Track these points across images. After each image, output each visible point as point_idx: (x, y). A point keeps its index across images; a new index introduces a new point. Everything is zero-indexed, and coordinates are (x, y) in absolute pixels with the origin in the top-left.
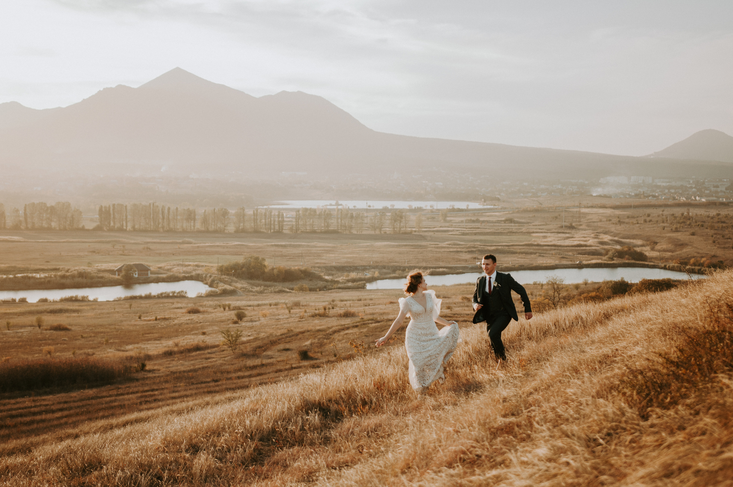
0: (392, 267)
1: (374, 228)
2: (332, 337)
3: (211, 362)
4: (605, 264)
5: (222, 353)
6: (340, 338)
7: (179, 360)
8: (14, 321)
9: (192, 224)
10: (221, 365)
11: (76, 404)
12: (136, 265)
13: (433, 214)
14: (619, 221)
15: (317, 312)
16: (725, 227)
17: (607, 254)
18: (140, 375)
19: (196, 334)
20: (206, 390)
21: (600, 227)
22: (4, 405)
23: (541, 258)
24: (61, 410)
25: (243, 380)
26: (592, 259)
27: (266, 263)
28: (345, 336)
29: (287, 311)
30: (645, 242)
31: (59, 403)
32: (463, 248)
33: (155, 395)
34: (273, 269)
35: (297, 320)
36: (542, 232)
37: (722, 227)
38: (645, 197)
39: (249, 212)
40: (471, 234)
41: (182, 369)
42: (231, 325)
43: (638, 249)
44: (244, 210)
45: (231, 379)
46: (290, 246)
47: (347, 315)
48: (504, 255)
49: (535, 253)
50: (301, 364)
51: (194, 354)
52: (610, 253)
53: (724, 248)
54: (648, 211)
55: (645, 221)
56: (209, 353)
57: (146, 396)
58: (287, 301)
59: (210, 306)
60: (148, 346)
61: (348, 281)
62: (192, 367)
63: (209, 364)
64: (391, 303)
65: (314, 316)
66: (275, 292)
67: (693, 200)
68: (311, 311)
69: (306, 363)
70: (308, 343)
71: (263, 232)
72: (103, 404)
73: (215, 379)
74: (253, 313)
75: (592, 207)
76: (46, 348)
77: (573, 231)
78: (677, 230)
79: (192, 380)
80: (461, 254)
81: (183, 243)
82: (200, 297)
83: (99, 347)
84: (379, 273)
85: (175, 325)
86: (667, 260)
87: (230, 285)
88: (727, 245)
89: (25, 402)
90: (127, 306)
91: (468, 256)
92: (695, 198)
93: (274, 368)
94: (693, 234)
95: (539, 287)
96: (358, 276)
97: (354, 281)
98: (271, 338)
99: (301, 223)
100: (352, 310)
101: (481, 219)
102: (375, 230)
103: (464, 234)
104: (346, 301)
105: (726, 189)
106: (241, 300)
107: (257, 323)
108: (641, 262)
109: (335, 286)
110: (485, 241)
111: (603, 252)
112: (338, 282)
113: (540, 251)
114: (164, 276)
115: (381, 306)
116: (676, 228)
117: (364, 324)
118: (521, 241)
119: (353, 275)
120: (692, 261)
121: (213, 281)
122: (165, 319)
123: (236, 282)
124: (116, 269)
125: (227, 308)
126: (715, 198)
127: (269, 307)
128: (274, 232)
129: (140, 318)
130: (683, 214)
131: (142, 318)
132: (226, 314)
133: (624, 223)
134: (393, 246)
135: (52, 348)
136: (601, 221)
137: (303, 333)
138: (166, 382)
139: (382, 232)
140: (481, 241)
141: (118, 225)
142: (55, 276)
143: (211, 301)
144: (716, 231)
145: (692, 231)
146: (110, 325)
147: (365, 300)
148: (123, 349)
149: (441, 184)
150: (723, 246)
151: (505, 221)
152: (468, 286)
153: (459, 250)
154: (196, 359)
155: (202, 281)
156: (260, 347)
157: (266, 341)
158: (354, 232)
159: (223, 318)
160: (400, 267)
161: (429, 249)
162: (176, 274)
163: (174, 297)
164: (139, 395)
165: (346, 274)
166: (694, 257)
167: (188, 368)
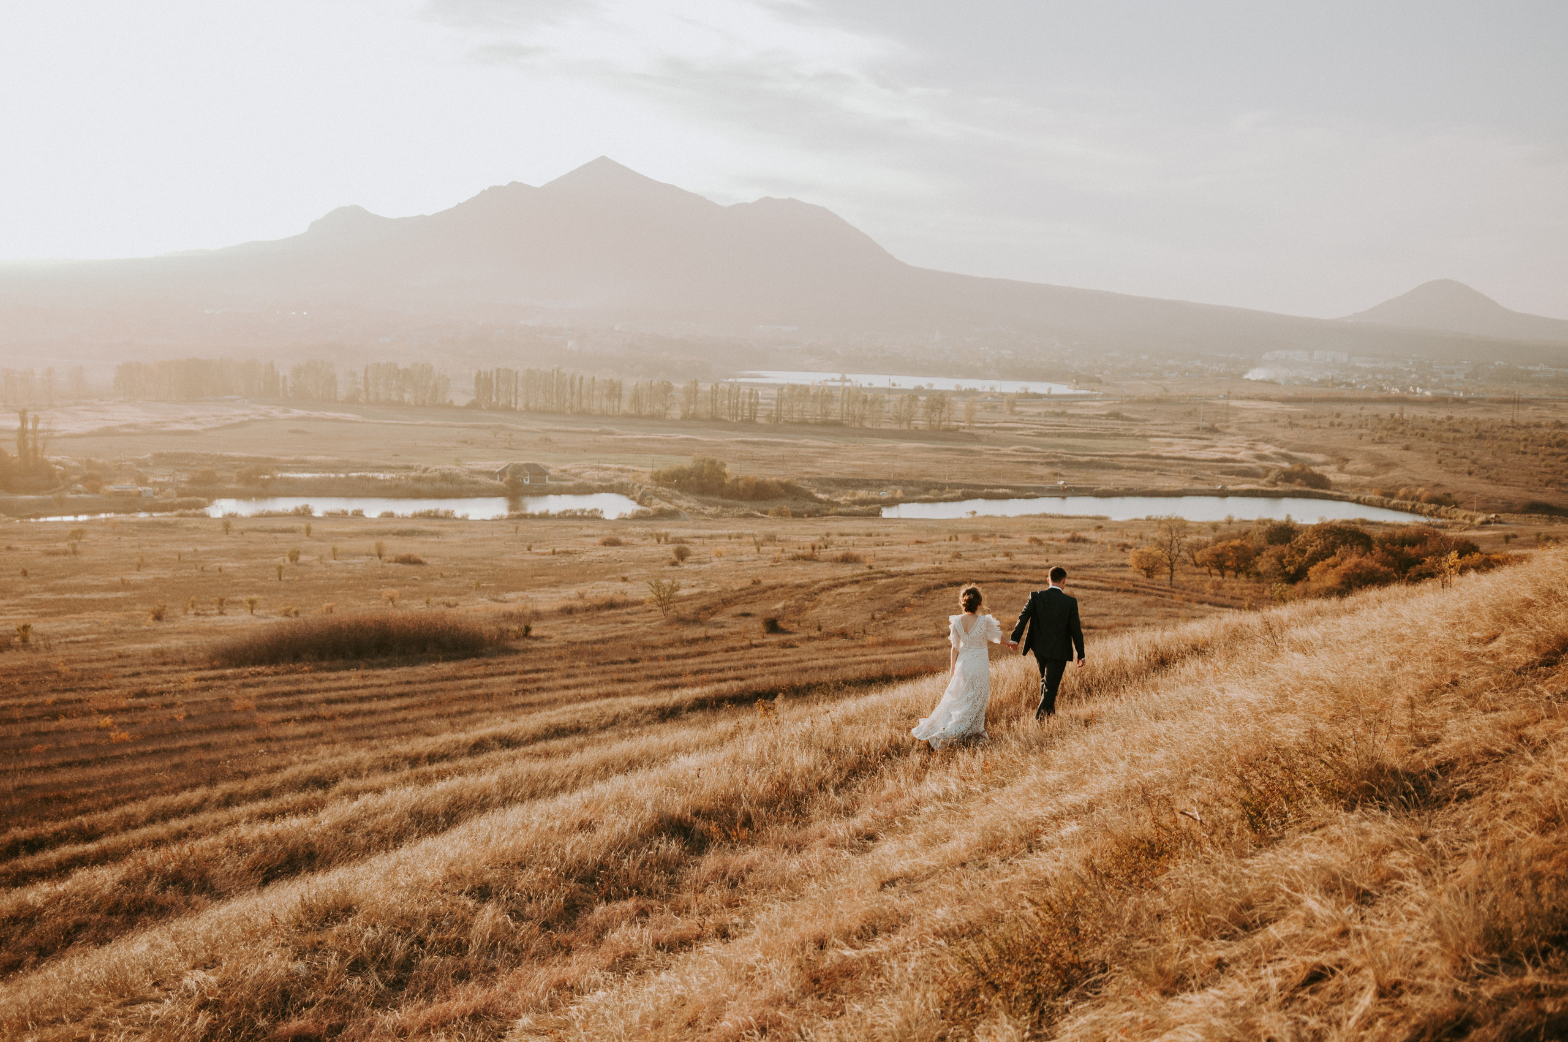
0: (923, 483)
1: (899, 419)
2: (818, 597)
3: (630, 629)
4: (1263, 491)
5: (647, 615)
6: (830, 600)
7: (582, 621)
8: (343, 545)
9: (616, 403)
10: (645, 634)
11: (422, 687)
12: (528, 466)
13: (996, 401)
14: (1290, 423)
15: (801, 552)
16: (1458, 439)
17: (1266, 476)
18: (522, 644)
19: (612, 579)
20: (615, 676)
21: (1260, 432)
22: (320, 681)
23: (1160, 478)
24: (401, 695)
25: (674, 662)
26: (1243, 483)
27: (727, 470)
28: (838, 598)
29: (754, 549)
30: (1329, 459)
31: (399, 683)
32: (1038, 457)
33: (539, 680)
34: (737, 480)
35: (769, 563)
36: (1165, 437)
37: (1454, 438)
38: (1335, 385)
39: (705, 387)
40: (1053, 435)
41: (586, 637)
42: (667, 568)
43: (1317, 470)
44: (697, 384)
45: (656, 659)
46: (766, 443)
47: (847, 559)
48: (1102, 471)
49: (1153, 470)
50: (765, 641)
51: (606, 613)
52: (1272, 474)
53: (1455, 472)
54: (1337, 408)
55: (1332, 424)
56: (628, 614)
57: (526, 681)
58: (756, 532)
59: (638, 535)
60: (539, 596)
61: (854, 503)
62: (600, 636)
63: (627, 632)
64: (918, 542)
65: (796, 558)
66: (739, 517)
67: (1410, 393)
68: (794, 551)
69: (773, 639)
70: (779, 605)
71: (726, 421)
72: (462, 689)
73: (633, 657)
74: (702, 550)
75: (1248, 398)
76: (388, 591)
77: (1216, 437)
78: (1381, 441)
79: (599, 658)
80: (1033, 467)
81: (601, 433)
82: (623, 519)
83: (466, 593)
84: (904, 491)
85: (582, 563)
86: (1362, 488)
87: (670, 502)
88: (1460, 469)
89: (350, 678)
90: (512, 529)
91: (1045, 471)
92: (1415, 388)
93: (725, 644)
94: (1407, 448)
95: (1155, 525)
96: (870, 496)
97: (862, 502)
98: (724, 595)
99: (785, 407)
100: (856, 552)
101: (1070, 411)
102: (900, 423)
103: (1041, 435)
104: (848, 535)
105: (1466, 377)
106: (686, 527)
107: (707, 566)
108: (1321, 491)
109: (833, 510)
110: (1073, 447)
111: (1261, 471)
112: (838, 504)
113: (1160, 467)
114: (570, 484)
115: (902, 548)
116: (1381, 438)
117: (869, 579)
118: (1131, 450)
119: (862, 494)
120: (1402, 492)
121: (644, 495)
122: (568, 553)
123: (679, 498)
124: (497, 470)
125: (663, 539)
126: (1446, 391)
127: (727, 540)
128: (742, 420)
129: (529, 549)
130: (1392, 416)
131: (533, 550)
132: (661, 549)
133: (1297, 425)
134: (928, 451)
135: (394, 591)
136: (1261, 422)
137: (773, 588)
138: (560, 658)
139: (912, 427)
140: (1067, 446)
141: (502, 402)
142: (407, 478)
143: (640, 526)
144: (1443, 445)
145: (1405, 442)
146: (484, 558)
147: (878, 535)
148: (500, 598)
149: (1009, 352)
150: (1452, 469)
151: (1108, 416)
152: (1042, 520)
153: (1031, 460)
154: (608, 623)
155: (628, 495)
156: (706, 608)
157: (716, 600)
158: (868, 425)
159: (656, 556)
160: (937, 483)
161: (985, 457)
162: (589, 483)
163: (582, 518)
164: (517, 677)
165: (851, 491)
166: (1406, 485)
167: (595, 638)
